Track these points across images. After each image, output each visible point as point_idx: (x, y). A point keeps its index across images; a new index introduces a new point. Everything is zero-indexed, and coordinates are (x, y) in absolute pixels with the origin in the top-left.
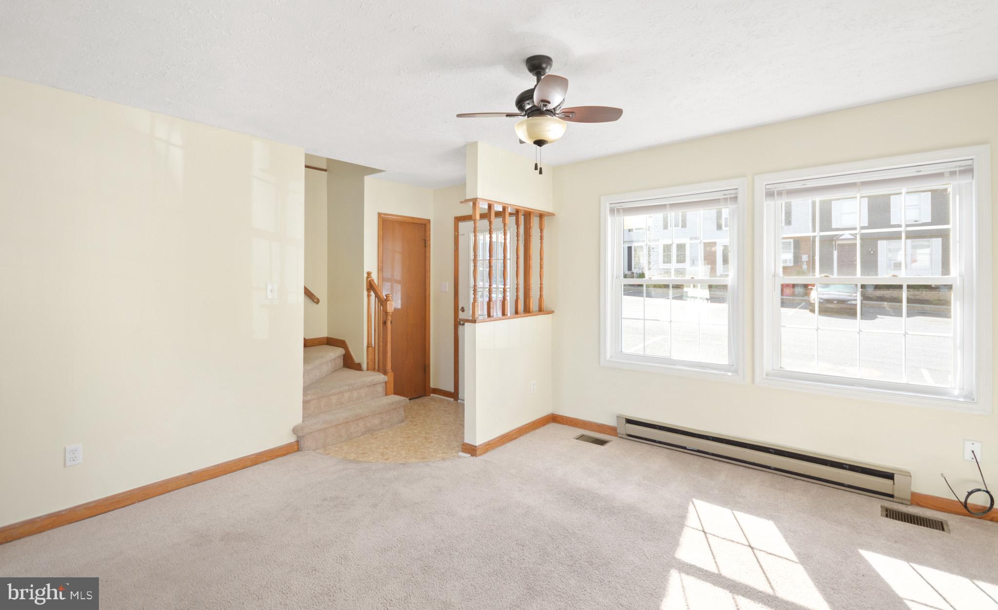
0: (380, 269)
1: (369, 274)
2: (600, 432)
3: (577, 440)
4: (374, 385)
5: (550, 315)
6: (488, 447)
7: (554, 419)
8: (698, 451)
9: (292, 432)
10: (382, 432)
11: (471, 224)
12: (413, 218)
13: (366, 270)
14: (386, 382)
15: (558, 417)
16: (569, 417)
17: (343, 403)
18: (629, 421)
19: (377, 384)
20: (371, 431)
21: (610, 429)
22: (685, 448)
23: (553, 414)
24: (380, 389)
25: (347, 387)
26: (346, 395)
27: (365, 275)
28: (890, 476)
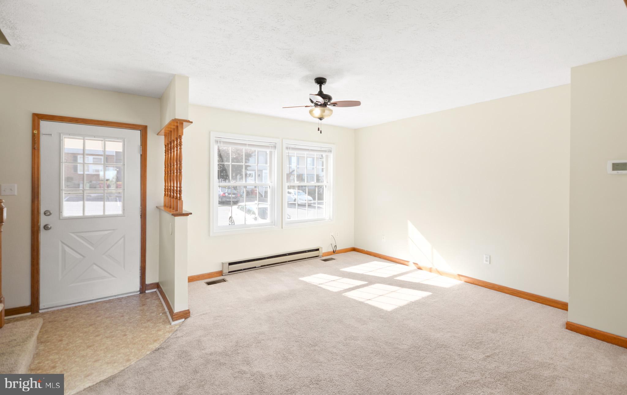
2: (209, 278)
8: (262, 266)
18: (230, 264)
21: (217, 273)
22: (255, 267)
28: (318, 250)
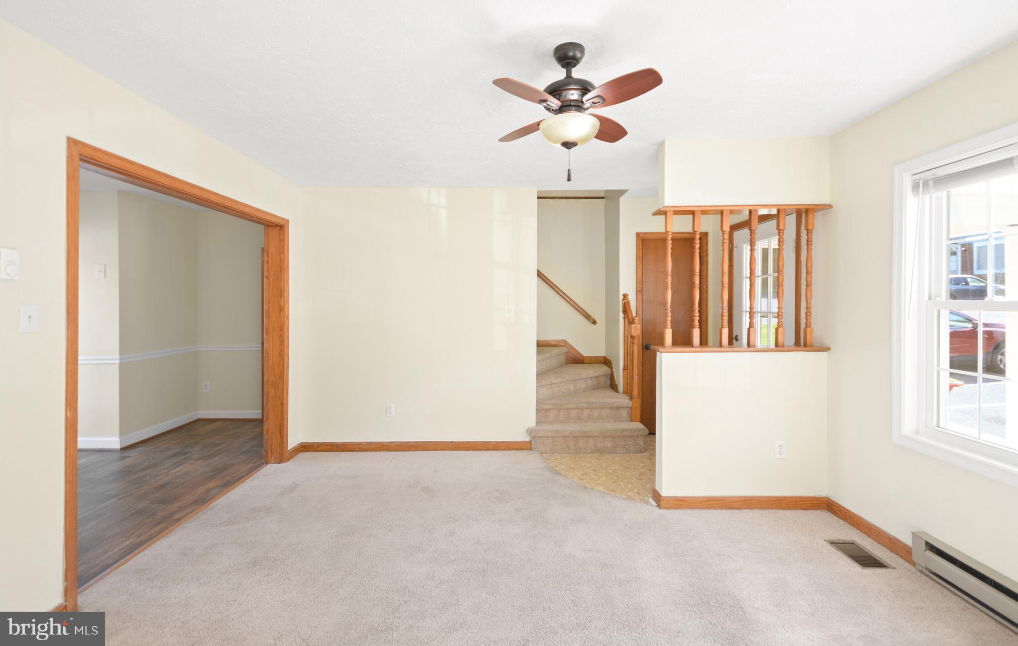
0: (640, 291)
1: (625, 296)
2: (892, 549)
3: (830, 547)
4: (617, 408)
5: (825, 354)
6: (680, 503)
7: (828, 506)
9: (526, 431)
10: (611, 456)
11: (746, 232)
12: (682, 233)
13: (622, 292)
14: (631, 407)
15: (834, 506)
16: (848, 510)
17: (582, 419)
18: (933, 548)
19: (620, 408)
20: (601, 451)
21: (907, 550)
23: (828, 499)
24: (624, 413)
25: (585, 405)
26: (586, 412)
27: (621, 297)
